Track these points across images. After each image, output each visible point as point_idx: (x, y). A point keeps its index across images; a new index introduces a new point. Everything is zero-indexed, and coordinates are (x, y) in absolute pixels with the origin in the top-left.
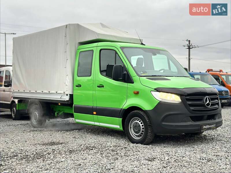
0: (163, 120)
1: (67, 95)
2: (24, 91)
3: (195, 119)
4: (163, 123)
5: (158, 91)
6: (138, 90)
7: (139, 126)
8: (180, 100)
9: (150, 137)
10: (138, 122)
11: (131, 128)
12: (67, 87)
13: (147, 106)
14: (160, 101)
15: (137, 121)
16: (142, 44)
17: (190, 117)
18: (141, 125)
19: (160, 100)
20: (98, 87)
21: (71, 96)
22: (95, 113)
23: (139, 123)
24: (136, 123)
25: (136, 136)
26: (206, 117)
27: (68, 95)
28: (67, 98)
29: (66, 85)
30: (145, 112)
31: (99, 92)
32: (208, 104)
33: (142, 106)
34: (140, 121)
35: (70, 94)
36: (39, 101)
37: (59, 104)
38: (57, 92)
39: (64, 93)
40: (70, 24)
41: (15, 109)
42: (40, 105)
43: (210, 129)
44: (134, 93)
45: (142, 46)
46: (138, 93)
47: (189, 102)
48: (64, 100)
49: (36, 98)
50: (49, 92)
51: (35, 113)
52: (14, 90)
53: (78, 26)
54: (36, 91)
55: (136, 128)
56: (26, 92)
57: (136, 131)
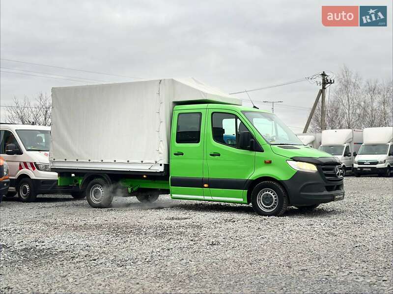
0: (302, 190)
1: (161, 165)
2: (77, 160)
3: (330, 189)
4: (302, 193)
5: (294, 160)
6: (270, 160)
7: (272, 197)
8: (317, 170)
10: (270, 193)
11: (259, 200)
12: (160, 155)
13: (282, 176)
14: (298, 171)
15: (267, 193)
16: (255, 107)
17: (326, 186)
18: (273, 196)
19: (298, 169)
20: (211, 155)
21: (167, 167)
22: (206, 185)
24: (267, 194)
25: (264, 207)
26: (335, 187)
27: (163, 165)
28: (161, 169)
29: (160, 153)
30: (280, 183)
31: (212, 162)
32: (338, 174)
33: (277, 176)
35: (165, 164)
36: (107, 174)
37: (145, 176)
38: (142, 162)
39: (156, 162)
40: (164, 79)
41: (27, 187)
42: (107, 177)
43: (339, 199)
44: (266, 162)
45: (255, 110)
46: (270, 162)
47: (325, 172)
48: (155, 171)
49: (103, 169)
50: (128, 161)
51: (97, 189)
52: (54, 159)
53: (173, 82)
54: (102, 161)
55: (267, 200)
56: (81, 161)
57: (266, 202)
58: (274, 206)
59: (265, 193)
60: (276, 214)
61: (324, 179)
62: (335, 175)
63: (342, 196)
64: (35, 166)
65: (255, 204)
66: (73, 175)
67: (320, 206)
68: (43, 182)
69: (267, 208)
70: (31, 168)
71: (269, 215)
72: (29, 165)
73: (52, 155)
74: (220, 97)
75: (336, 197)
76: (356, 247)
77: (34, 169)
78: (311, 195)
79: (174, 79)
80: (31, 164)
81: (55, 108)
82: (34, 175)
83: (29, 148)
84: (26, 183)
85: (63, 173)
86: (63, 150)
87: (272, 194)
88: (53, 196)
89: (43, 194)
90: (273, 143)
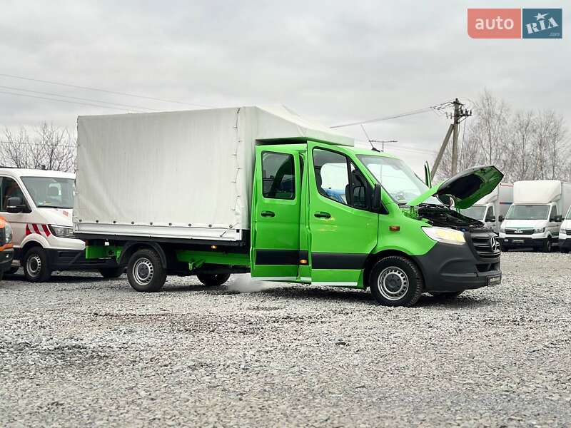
1: (238, 231)
2: (115, 222)
3: (482, 268)
4: (443, 274)
6: (398, 225)
7: (399, 279)
8: (464, 241)
10: (396, 273)
11: (380, 283)
12: (237, 216)
13: (415, 249)
14: (438, 242)
15: (393, 273)
16: (374, 149)
17: (477, 265)
18: (402, 278)
19: (439, 240)
21: (246, 233)
22: (303, 261)
24: (393, 275)
25: (388, 294)
26: (489, 267)
27: (241, 231)
28: (238, 237)
29: (237, 214)
30: (412, 259)
32: (494, 248)
33: (408, 249)
34: (399, 273)
35: (243, 230)
36: (158, 242)
37: (214, 247)
38: (210, 226)
39: (231, 227)
40: (245, 107)
41: (38, 259)
42: (158, 248)
43: (496, 283)
44: (391, 229)
45: (375, 153)
46: (398, 229)
47: (476, 244)
48: (229, 240)
49: (152, 236)
50: (190, 225)
51: (144, 265)
52: (80, 221)
53: (256, 111)
54: (152, 224)
55: (393, 283)
56: (121, 223)
57: (392, 287)
58: (403, 291)
59: (390, 273)
60: (406, 303)
61: (475, 255)
62: (489, 249)
63: (498, 279)
64: (49, 230)
65: (375, 289)
66: (107, 244)
67: (466, 293)
68: (61, 253)
69: (392, 295)
70: (44, 233)
71: (396, 304)
72: (40, 228)
73: (78, 215)
74: (325, 134)
75: (491, 280)
76: (534, 351)
77: (48, 234)
78: (456, 277)
79: (258, 106)
80: (44, 226)
81: (82, 146)
82: (47, 242)
83: (41, 204)
84: (36, 254)
85: (93, 241)
86: (93, 208)
87: (399, 275)
88: (72, 274)
89: (61, 270)
90: (402, 201)
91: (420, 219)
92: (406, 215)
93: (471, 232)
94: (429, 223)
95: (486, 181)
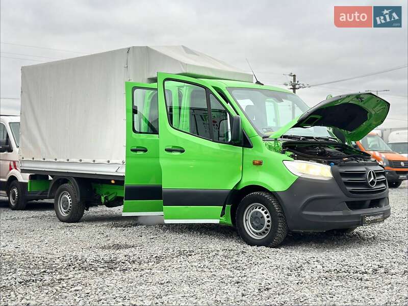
0: (304, 207)
2: (44, 159)
4: (305, 213)
6: (260, 159)
8: (331, 176)
9: (280, 234)
10: (260, 210)
11: (246, 220)
13: (277, 185)
14: (299, 177)
15: (257, 210)
16: (258, 83)
17: (346, 202)
18: (265, 216)
19: (300, 175)
23: (262, 212)
24: (257, 212)
32: (372, 183)
33: (269, 185)
34: (263, 210)
36: (74, 178)
37: (113, 182)
38: (109, 162)
39: (123, 162)
40: (134, 47)
41: (16, 191)
42: (74, 183)
43: (374, 222)
44: (254, 163)
45: (258, 86)
46: (260, 163)
47: (345, 179)
50: (94, 161)
51: (65, 197)
52: (23, 158)
53: (148, 50)
54: (68, 160)
55: (257, 221)
56: (48, 160)
57: (256, 225)
59: (255, 210)
61: (344, 191)
63: (379, 217)
69: (256, 233)
72: (17, 164)
73: (21, 153)
75: (367, 219)
79: (148, 46)
84: (15, 186)
86: (30, 146)
90: (266, 134)
91: (283, 153)
92: (270, 147)
93: (341, 166)
94: (292, 156)
95: (373, 113)
